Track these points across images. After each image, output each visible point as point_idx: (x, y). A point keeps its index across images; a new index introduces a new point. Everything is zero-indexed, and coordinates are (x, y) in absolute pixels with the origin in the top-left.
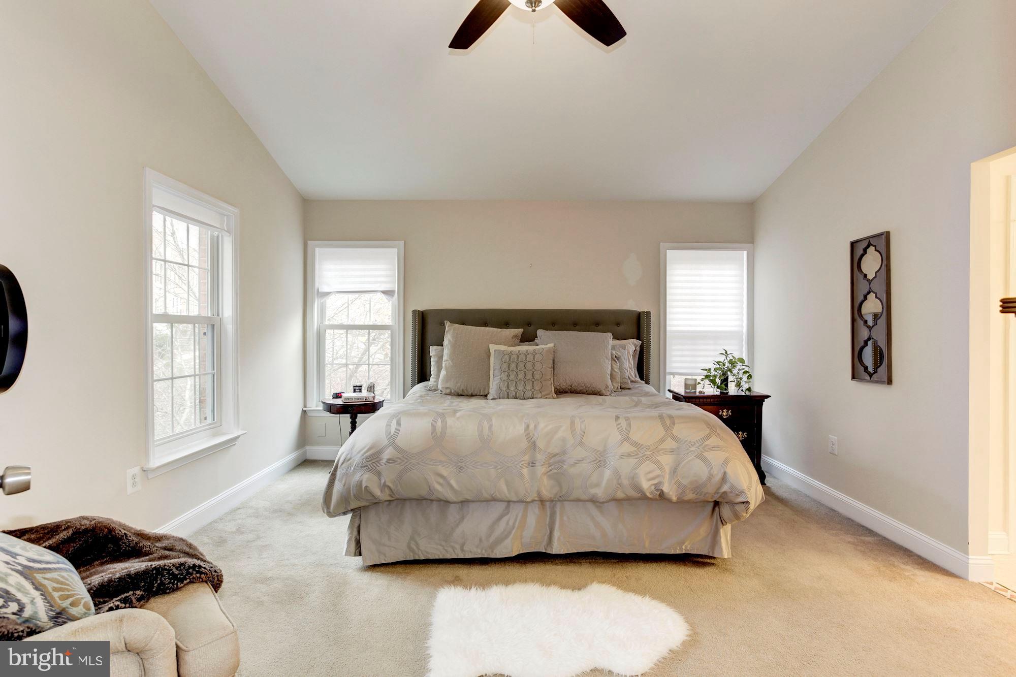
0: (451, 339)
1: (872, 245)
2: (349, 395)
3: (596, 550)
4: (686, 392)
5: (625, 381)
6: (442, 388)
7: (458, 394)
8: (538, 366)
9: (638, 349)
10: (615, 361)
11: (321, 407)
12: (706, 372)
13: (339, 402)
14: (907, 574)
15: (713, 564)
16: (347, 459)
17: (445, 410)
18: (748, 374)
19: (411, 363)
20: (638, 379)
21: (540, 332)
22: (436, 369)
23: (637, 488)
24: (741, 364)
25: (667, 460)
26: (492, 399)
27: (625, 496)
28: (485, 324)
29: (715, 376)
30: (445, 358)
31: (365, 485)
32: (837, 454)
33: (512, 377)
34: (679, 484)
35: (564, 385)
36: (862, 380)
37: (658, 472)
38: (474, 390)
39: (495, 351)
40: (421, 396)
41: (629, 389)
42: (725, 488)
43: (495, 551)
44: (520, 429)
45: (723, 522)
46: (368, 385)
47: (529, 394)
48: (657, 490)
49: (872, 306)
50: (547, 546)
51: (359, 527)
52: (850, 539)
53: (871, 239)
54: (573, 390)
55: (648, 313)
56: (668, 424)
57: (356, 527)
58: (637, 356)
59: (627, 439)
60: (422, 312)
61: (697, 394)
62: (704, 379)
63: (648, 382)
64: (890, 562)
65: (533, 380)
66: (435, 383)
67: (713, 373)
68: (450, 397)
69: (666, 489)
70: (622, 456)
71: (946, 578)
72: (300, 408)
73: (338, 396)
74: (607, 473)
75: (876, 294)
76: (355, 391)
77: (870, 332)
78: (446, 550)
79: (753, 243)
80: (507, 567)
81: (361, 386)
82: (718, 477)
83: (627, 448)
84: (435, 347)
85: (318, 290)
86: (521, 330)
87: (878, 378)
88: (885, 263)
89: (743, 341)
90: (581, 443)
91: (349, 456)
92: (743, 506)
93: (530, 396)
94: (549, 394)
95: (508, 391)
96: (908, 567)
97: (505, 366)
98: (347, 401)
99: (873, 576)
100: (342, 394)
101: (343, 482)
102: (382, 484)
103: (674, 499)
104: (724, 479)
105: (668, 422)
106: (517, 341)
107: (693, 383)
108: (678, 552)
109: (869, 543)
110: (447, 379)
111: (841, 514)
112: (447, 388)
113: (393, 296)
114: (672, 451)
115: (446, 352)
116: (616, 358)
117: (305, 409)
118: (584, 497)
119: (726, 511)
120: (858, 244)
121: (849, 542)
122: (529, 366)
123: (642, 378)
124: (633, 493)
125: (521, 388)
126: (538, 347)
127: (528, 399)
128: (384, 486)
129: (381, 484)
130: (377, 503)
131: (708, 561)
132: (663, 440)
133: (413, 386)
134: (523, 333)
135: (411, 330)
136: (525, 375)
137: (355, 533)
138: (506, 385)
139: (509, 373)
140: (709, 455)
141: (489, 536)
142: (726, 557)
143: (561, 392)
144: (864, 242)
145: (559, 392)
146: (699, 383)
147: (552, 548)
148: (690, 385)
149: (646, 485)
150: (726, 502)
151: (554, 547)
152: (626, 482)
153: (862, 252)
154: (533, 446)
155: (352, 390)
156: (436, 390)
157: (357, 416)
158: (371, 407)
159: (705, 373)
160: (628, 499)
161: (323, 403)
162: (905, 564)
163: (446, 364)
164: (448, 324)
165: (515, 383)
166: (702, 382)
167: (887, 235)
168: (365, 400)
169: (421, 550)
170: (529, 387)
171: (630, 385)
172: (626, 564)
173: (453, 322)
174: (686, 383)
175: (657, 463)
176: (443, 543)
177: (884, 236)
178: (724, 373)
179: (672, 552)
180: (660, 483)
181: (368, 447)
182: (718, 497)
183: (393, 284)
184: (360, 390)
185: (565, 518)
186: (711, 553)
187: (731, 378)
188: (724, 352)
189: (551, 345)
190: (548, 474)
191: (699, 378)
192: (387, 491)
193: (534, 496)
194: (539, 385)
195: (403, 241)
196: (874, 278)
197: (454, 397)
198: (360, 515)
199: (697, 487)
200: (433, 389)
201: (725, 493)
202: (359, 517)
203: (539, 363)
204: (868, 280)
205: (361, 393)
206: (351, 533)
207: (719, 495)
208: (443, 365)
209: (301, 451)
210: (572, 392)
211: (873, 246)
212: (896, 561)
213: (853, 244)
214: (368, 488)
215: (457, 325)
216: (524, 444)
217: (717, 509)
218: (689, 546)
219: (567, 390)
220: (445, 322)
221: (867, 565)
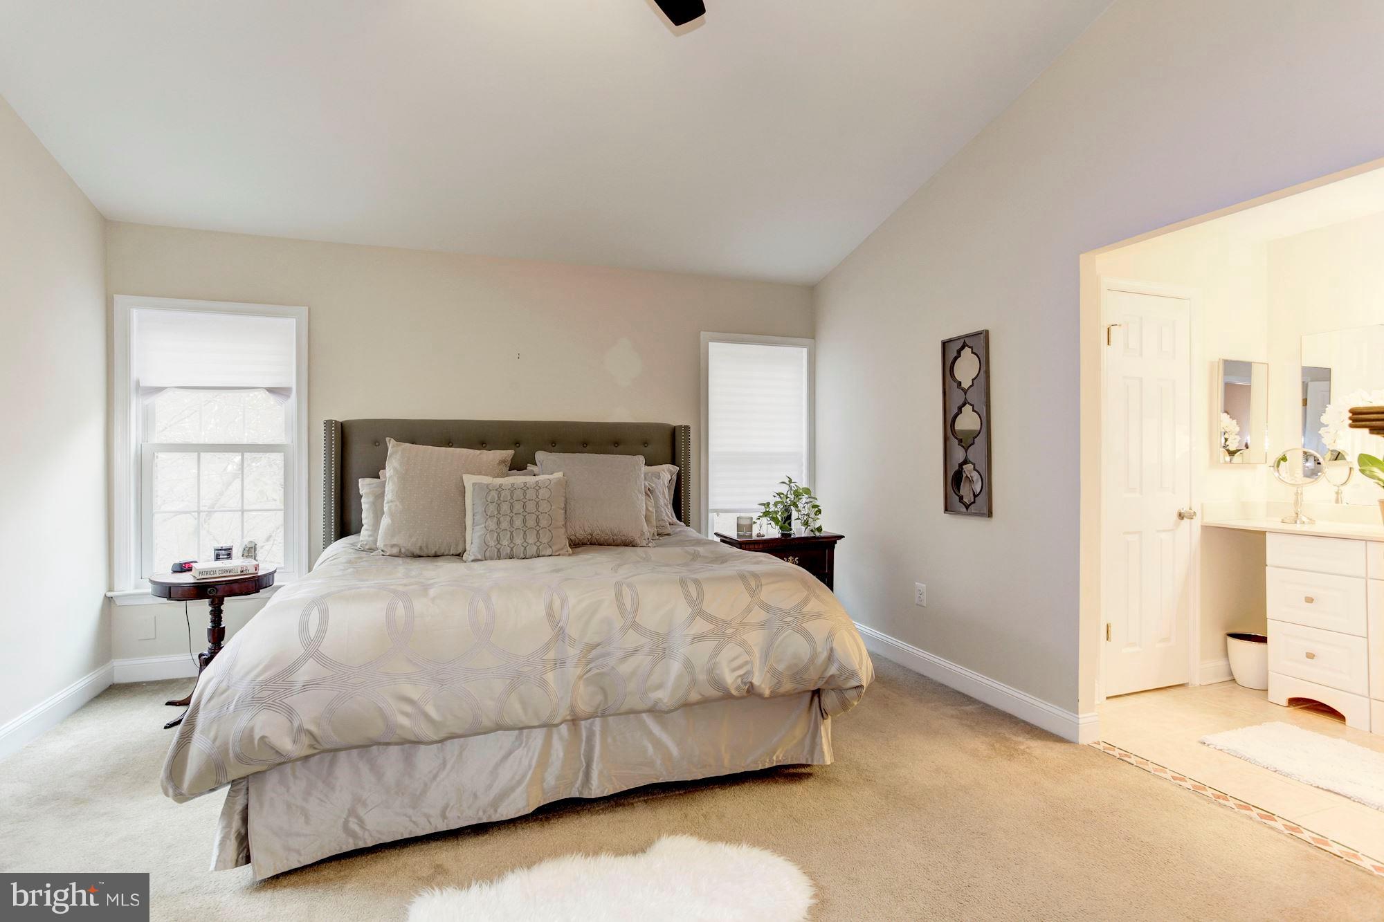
0: (398, 467)
1: (967, 346)
2: (206, 566)
3: (655, 781)
4: (738, 535)
5: (662, 523)
6: (385, 545)
7: (413, 554)
8: (544, 506)
9: (675, 477)
10: (649, 496)
11: (149, 588)
12: (763, 507)
13: (187, 578)
14: (1022, 747)
15: (809, 775)
16: (220, 690)
17: (406, 585)
18: (817, 509)
19: (322, 506)
20: (675, 519)
21: (540, 456)
22: (372, 515)
23: (717, 683)
24: (807, 496)
25: (755, 638)
26: (472, 561)
27: (700, 697)
28: (449, 443)
29: (776, 512)
30: (388, 496)
31: (260, 735)
32: (925, 605)
33: (505, 525)
34: (774, 673)
35: (581, 534)
36: (957, 513)
37: (745, 658)
38: (439, 547)
39: (474, 485)
40: (350, 562)
41: (668, 535)
42: (833, 670)
43: (499, 810)
44: (540, 610)
45: (823, 714)
46: (244, 546)
47: (532, 550)
48: (745, 684)
49: (968, 421)
50: (583, 787)
51: (245, 811)
52: (952, 712)
53: (966, 339)
54: (594, 540)
55: (687, 428)
56: (753, 586)
57: (238, 811)
58: (673, 488)
59: (699, 613)
60: (342, 425)
61: (755, 537)
62: (761, 517)
63: (687, 524)
64: (1001, 735)
65: (538, 528)
66: (371, 539)
67: (772, 508)
68: (400, 561)
69: (756, 681)
70: (696, 638)
71: (1058, 745)
72: (99, 592)
73: (184, 568)
74: (676, 667)
75: (973, 406)
76: (217, 557)
77: (966, 452)
78: (414, 823)
79: (814, 338)
80: (520, 831)
81: (230, 549)
82: (824, 655)
83: (701, 626)
84: (368, 480)
85: (138, 382)
86: (511, 452)
87: (976, 510)
88: (983, 369)
89: (802, 465)
90: (635, 625)
91: (224, 685)
92: (854, 693)
93: (535, 554)
94: (562, 549)
95: (499, 546)
96: (1020, 739)
97: (492, 508)
98: (203, 577)
99: (990, 757)
100: (193, 564)
101: (212, 734)
102: (295, 730)
103: (767, 693)
104: (830, 658)
105: (753, 584)
106: (505, 469)
107: (747, 522)
108: (767, 766)
109: (972, 713)
110: (393, 531)
111: (932, 680)
112: (393, 546)
113: (288, 397)
114: (763, 625)
115: (390, 489)
116: (650, 492)
117: (109, 594)
118: (641, 706)
119: (829, 700)
120: (951, 344)
121: (952, 716)
122: (531, 507)
123: (679, 518)
124: (712, 692)
125: (518, 541)
126: (537, 478)
127: (531, 558)
128: (299, 733)
129: (293, 729)
130: (281, 762)
131: (803, 770)
132: (748, 610)
133: (327, 543)
134: (514, 456)
135: (323, 452)
136: (524, 522)
137: (236, 823)
138: (495, 537)
139: (499, 519)
140: (810, 626)
141: (490, 787)
142: (829, 763)
143: (577, 545)
144: (958, 341)
145: (574, 545)
146: (755, 523)
147: (590, 789)
148: (745, 525)
149: (730, 679)
150: (832, 690)
151: (593, 788)
152: (702, 677)
153: (955, 354)
154: (560, 634)
155: (213, 557)
156: (372, 550)
157: (223, 600)
158: (253, 585)
159: (763, 509)
160: (705, 702)
161: (153, 582)
162: (1015, 735)
163: (390, 508)
164: (391, 444)
165: (509, 533)
166: (758, 522)
167: (985, 334)
168: (239, 573)
169: (368, 830)
170: (531, 539)
171: (669, 529)
172: (697, 795)
173: (401, 439)
174: (739, 523)
175: (743, 644)
176: (410, 811)
177: (982, 336)
178: (787, 509)
179: (760, 767)
180: (748, 673)
181: (264, 664)
182: (823, 682)
183: (288, 376)
184: (229, 556)
185: (610, 740)
186: (810, 760)
187: (794, 515)
188: (787, 481)
189: (559, 475)
190: (587, 675)
191: (755, 516)
192: (306, 740)
193: (564, 713)
194: (547, 535)
195: (307, 308)
196: (971, 386)
197: (408, 560)
198: (248, 789)
199: (797, 673)
200: (367, 547)
201: (832, 676)
202: (244, 791)
203: (546, 501)
204: (963, 389)
205: (230, 561)
206: (228, 826)
207: (825, 681)
208: (386, 509)
209: (101, 671)
210: (592, 544)
211: (970, 347)
212: (1005, 731)
213: (944, 344)
214: (266, 740)
215: (407, 445)
216: (547, 633)
217: (816, 699)
218: (781, 755)
219: (586, 540)
220: (387, 439)
221: (979, 743)
